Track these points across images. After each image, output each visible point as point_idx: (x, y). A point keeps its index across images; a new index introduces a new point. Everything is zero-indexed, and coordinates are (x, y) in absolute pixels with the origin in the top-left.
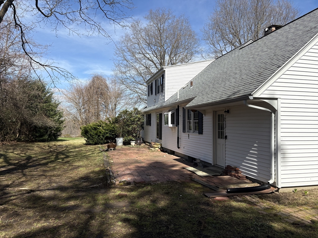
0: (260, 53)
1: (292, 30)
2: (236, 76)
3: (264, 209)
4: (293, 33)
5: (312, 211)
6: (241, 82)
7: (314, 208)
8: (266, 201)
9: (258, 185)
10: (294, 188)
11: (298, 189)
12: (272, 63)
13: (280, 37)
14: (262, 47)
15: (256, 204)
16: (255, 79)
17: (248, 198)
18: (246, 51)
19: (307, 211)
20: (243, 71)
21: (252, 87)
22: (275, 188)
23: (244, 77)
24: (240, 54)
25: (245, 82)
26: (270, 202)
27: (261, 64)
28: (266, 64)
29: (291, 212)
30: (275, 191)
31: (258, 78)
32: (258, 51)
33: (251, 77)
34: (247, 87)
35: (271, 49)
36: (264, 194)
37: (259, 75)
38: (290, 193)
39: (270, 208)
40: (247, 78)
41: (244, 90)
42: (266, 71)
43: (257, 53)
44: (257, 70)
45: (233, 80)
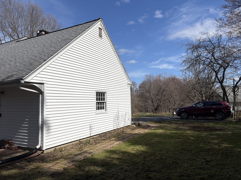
0: (32, 48)
1: (55, 37)
2: (11, 63)
3: (31, 170)
4: (56, 39)
5: (65, 161)
6: (15, 68)
7: (66, 159)
8: (33, 163)
9: (28, 152)
10: (55, 148)
11: (57, 148)
12: (40, 57)
13: (47, 40)
14: (34, 44)
15: (24, 168)
16: (27, 68)
17: (18, 164)
18: (22, 44)
19: (62, 162)
20: (18, 60)
21: (24, 73)
22: (41, 151)
23: (18, 64)
24: (16, 46)
25: (18, 69)
26: (36, 163)
27: (33, 57)
28: (36, 57)
29: (50, 167)
30: (40, 153)
31: (29, 67)
32: (31, 46)
33: (24, 65)
34: (20, 73)
35: (40, 47)
36: (32, 158)
37: (30, 64)
38: (52, 152)
39: (36, 167)
40: (20, 66)
41: (17, 75)
42: (35, 62)
43: (30, 48)
44: (29, 61)
45: (8, 66)
